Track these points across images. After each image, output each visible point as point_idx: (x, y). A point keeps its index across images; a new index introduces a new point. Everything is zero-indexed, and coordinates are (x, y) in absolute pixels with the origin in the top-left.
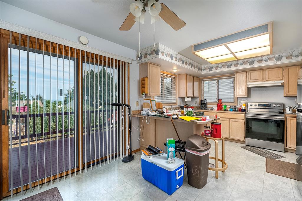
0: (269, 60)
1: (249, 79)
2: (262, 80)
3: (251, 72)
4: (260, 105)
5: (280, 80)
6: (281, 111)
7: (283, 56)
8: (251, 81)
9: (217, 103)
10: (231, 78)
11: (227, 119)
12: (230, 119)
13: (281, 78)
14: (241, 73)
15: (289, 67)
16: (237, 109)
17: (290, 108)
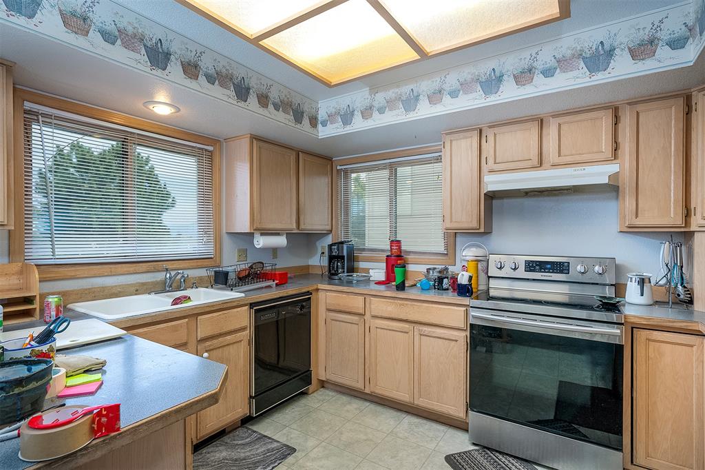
0: (558, 70)
1: (491, 161)
2: (535, 162)
3: (496, 130)
4: (531, 266)
5: (606, 161)
6: (609, 292)
7: (615, 44)
8: (496, 167)
9: (384, 255)
11: (406, 326)
12: (417, 327)
13: (609, 154)
14: (461, 135)
15: (640, 107)
16: (445, 281)
17: (642, 282)
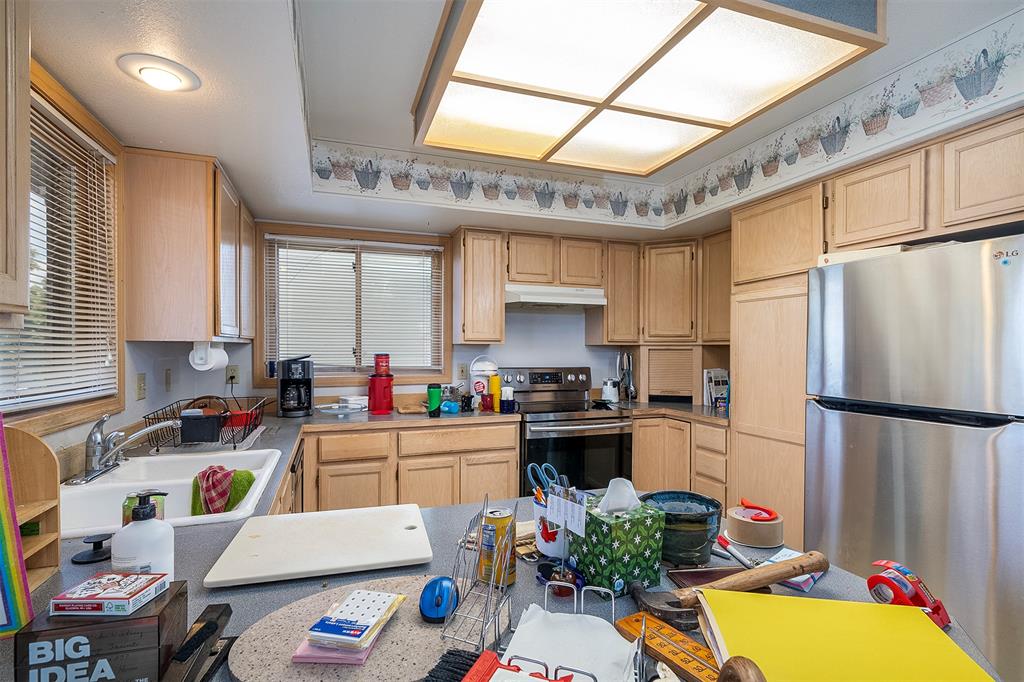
10: (418, 253)
